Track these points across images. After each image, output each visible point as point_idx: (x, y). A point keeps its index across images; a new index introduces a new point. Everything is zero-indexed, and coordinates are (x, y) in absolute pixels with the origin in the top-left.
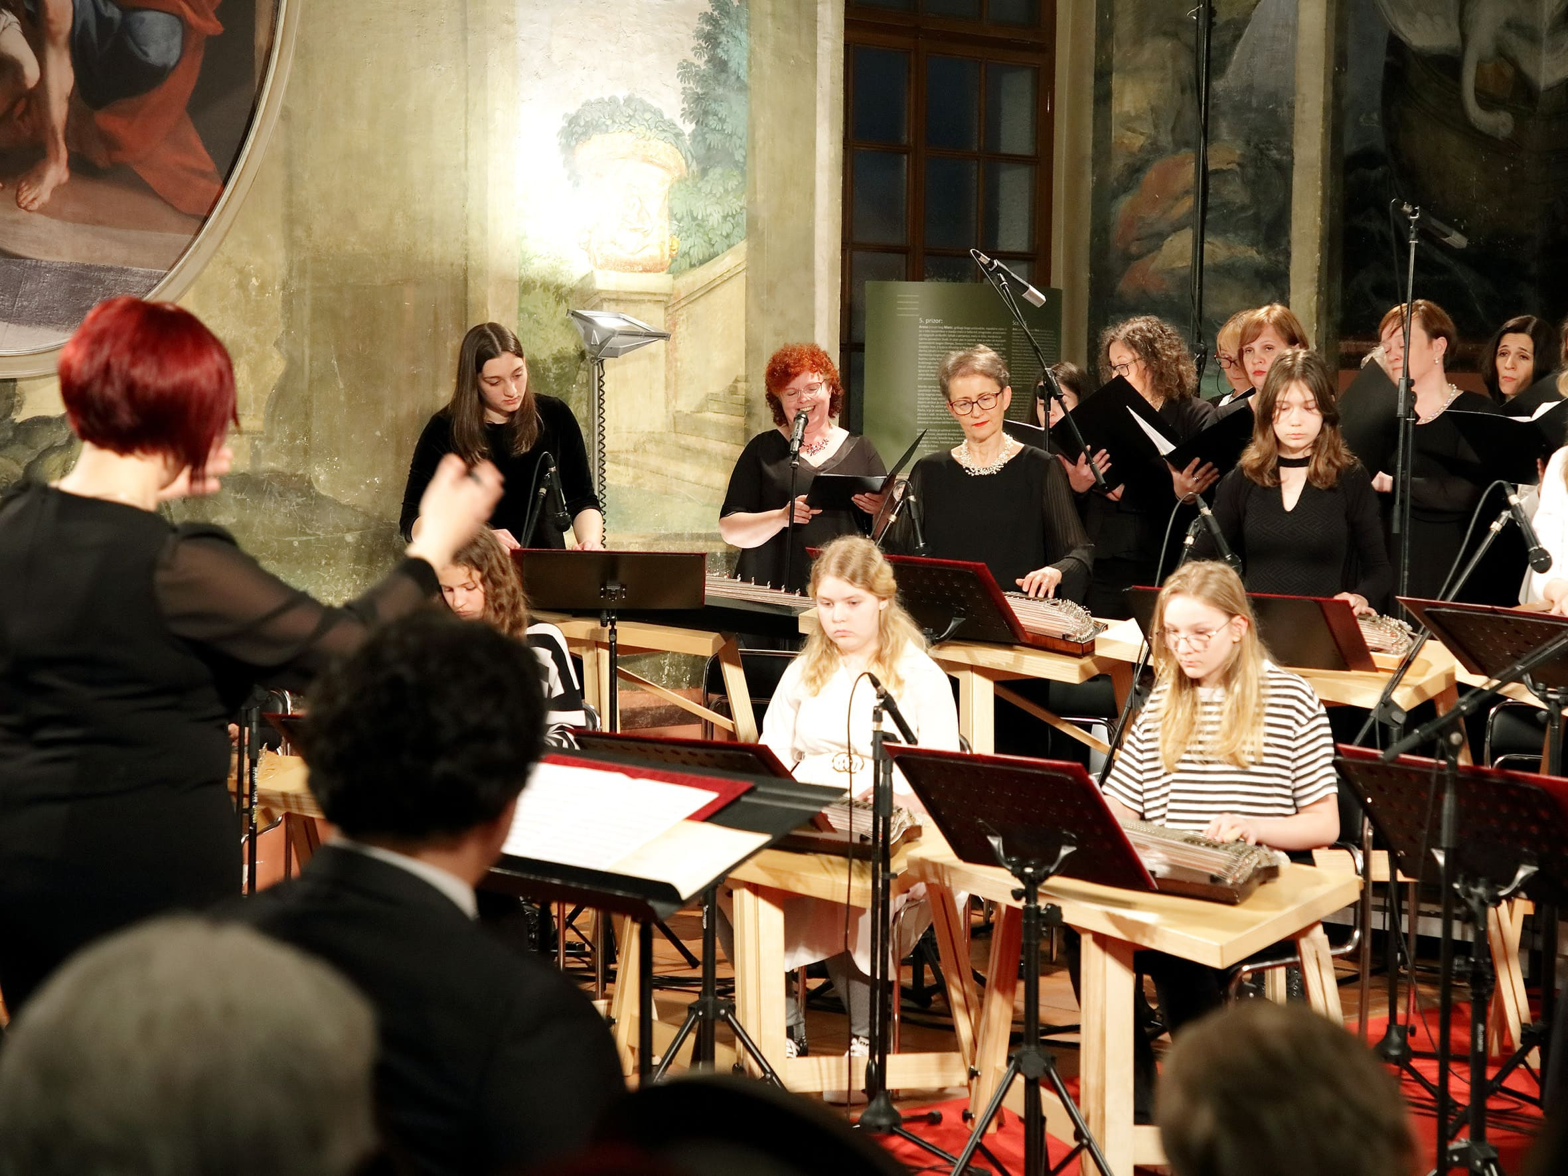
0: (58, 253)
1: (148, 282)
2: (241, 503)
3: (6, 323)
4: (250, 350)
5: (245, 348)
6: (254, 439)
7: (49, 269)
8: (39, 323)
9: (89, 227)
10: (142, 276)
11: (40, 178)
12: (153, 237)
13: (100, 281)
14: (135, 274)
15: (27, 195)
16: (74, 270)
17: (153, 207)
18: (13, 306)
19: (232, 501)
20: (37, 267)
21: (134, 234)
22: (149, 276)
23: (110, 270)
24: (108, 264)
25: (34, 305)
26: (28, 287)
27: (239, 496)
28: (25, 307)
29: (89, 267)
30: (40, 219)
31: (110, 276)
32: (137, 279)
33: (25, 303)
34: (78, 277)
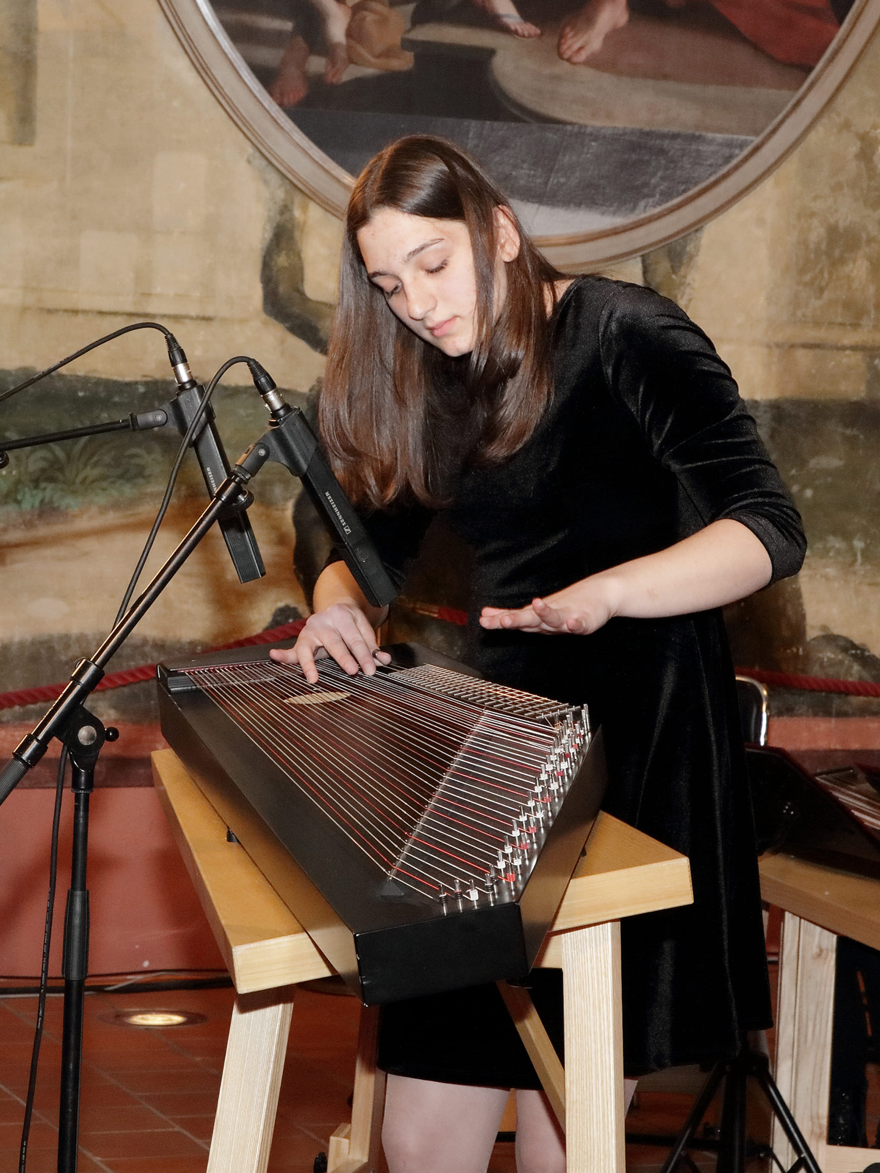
0: (609, 116)
1: (726, 151)
2: (852, 441)
3: (536, 206)
4: (870, 240)
5: (864, 236)
6: (873, 358)
7: (596, 136)
8: (579, 205)
9: (651, 82)
10: (720, 144)
11: (590, 21)
12: (739, 94)
13: (662, 151)
14: (710, 142)
15: (572, 43)
16: (627, 137)
17: (741, 55)
18: (546, 183)
19: (838, 438)
20: (581, 134)
21: (712, 91)
22: (730, 144)
23: (675, 136)
24: (674, 129)
25: (574, 182)
26: (566, 159)
27: (848, 432)
28: (563, 184)
29: (649, 134)
30: (587, 73)
31: (678, 144)
32: (713, 148)
33: (562, 180)
34: (634, 147)
